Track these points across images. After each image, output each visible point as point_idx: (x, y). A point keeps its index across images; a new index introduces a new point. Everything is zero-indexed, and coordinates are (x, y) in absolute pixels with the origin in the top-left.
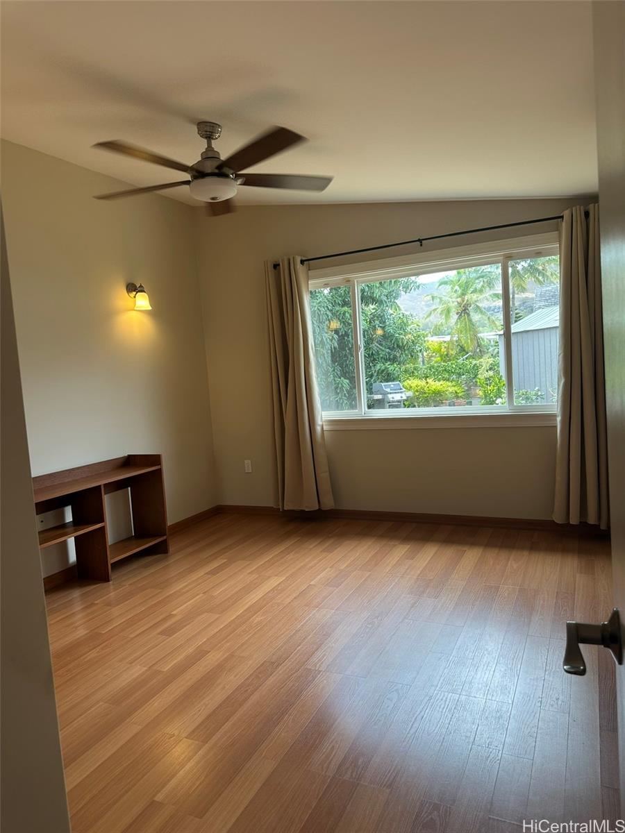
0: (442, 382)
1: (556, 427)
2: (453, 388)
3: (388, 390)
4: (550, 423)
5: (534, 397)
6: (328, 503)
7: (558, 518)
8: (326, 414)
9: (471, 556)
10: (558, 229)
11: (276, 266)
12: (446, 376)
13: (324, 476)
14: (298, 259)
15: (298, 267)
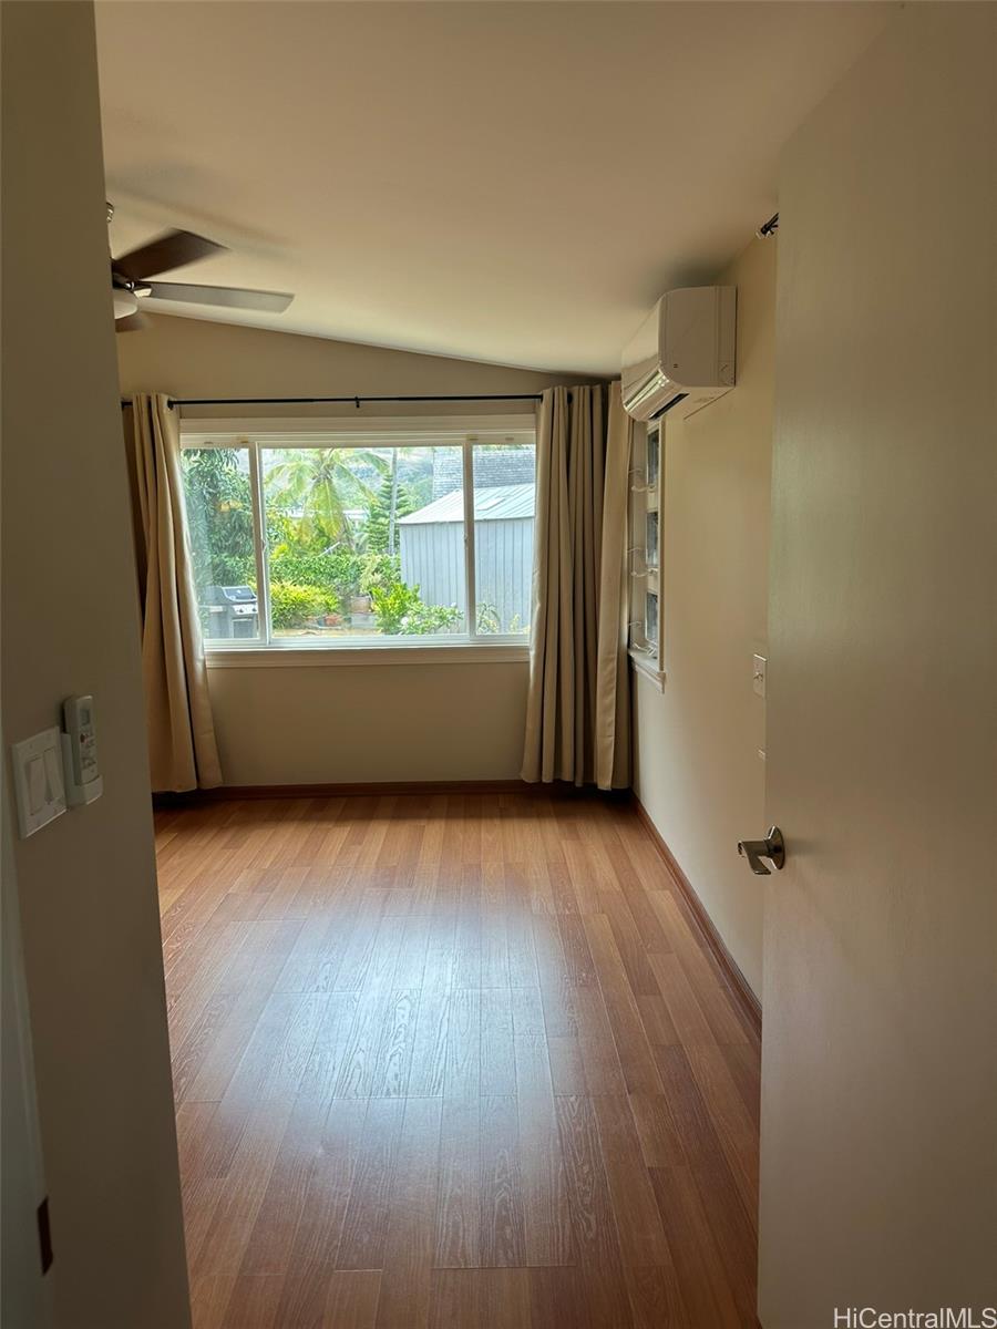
0: (305, 587)
1: (528, 663)
2: (323, 597)
3: (233, 598)
4: (522, 658)
5: (450, 617)
6: (214, 779)
7: (528, 776)
8: (208, 644)
9: (434, 833)
10: (535, 411)
11: (126, 404)
12: (312, 576)
13: (207, 738)
14: (165, 399)
15: (165, 411)
